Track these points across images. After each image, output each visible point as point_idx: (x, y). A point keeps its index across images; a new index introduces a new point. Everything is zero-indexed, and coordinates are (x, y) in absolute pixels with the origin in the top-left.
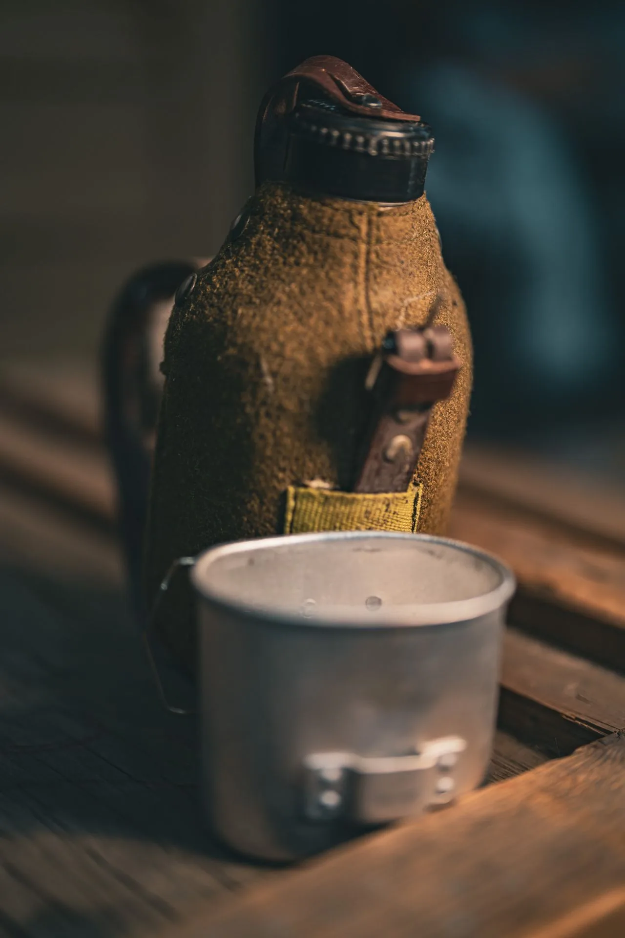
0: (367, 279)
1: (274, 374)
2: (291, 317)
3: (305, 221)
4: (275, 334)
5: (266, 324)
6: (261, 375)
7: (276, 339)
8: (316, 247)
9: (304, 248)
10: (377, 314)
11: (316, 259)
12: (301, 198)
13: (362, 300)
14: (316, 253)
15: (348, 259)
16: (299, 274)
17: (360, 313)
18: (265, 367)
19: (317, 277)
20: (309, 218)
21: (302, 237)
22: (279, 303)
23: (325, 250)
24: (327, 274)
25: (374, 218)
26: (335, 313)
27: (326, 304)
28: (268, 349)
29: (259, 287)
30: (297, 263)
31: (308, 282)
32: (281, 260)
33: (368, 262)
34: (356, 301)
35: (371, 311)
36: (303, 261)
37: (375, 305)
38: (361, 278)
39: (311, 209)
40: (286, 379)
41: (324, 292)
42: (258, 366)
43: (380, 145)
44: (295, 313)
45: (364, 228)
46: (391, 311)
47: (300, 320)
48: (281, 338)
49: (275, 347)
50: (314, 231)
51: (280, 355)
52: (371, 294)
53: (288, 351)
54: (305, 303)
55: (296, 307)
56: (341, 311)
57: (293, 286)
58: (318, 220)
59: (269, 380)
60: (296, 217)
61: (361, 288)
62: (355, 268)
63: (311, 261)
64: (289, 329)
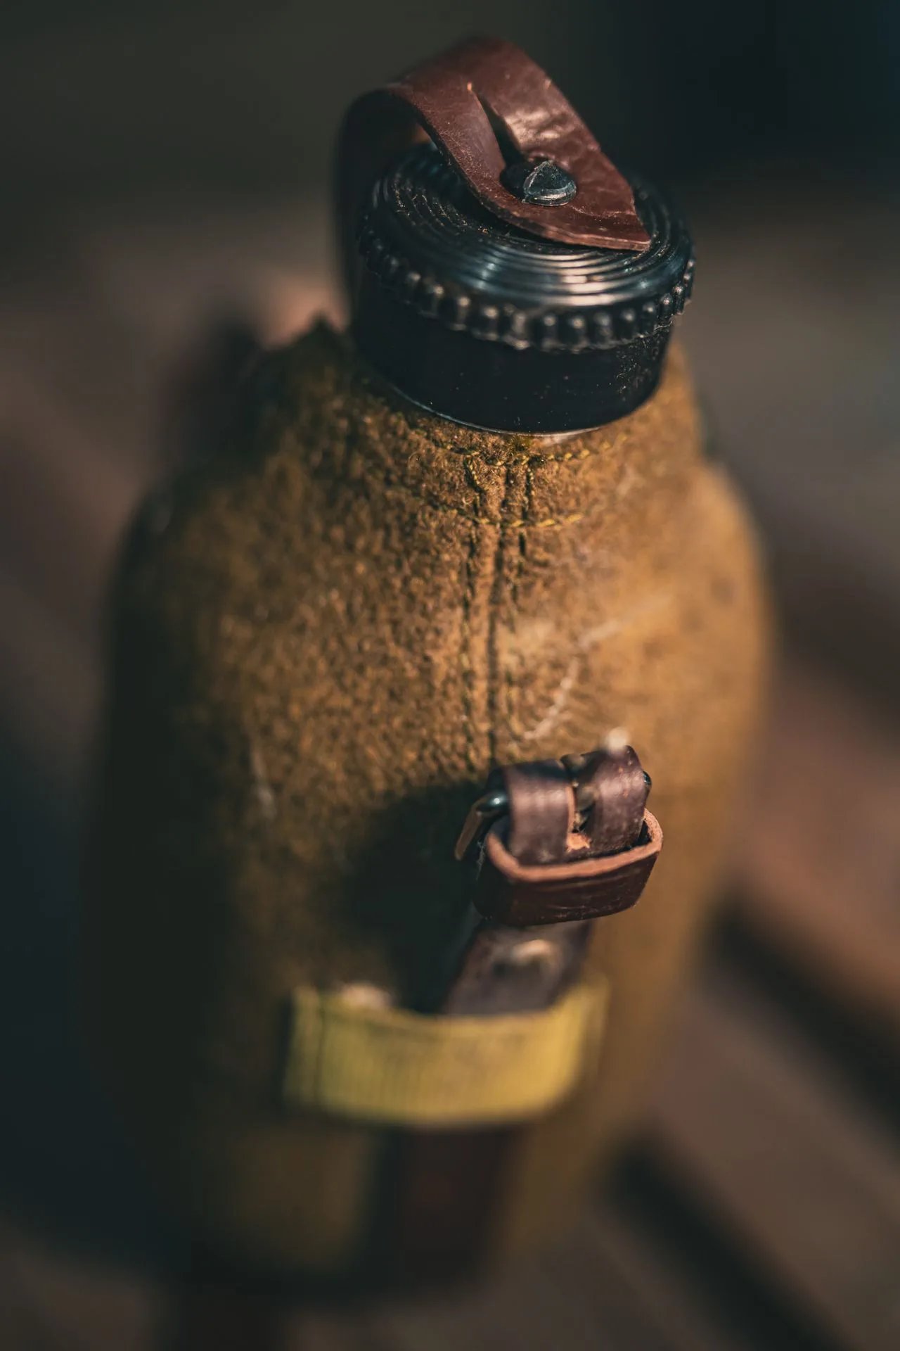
0: (495, 600)
1: (277, 788)
2: (322, 666)
3: (372, 455)
4: (285, 700)
5: (268, 673)
6: (250, 781)
7: (283, 713)
8: (390, 517)
9: (364, 516)
10: (510, 681)
11: (386, 545)
12: (370, 398)
13: (479, 645)
14: (387, 529)
15: (453, 555)
16: (350, 569)
17: (468, 676)
18: (259, 766)
19: (386, 585)
20: (381, 448)
21: (362, 489)
22: (301, 628)
23: (409, 526)
24: (406, 581)
25: (520, 471)
26: (412, 673)
27: (397, 652)
28: (266, 731)
29: (271, 580)
30: (350, 547)
31: (367, 595)
32: (318, 526)
33: (499, 562)
34: (465, 647)
35: (493, 676)
36: (361, 543)
37: (507, 660)
38: (482, 598)
39: (386, 428)
40: (298, 801)
41: (395, 624)
42: (245, 762)
43: (536, 330)
44: (332, 662)
45: (495, 491)
46: (544, 671)
47: (339, 676)
48: (295, 710)
49: (281, 731)
50: (388, 483)
51: (290, 748)
52: (501, 630)
53: (307, 743)
54: (352, 641)
55: (333, 645)
56: (426, 669)
57: (335, 595)
58: (400, 457)
59: (266, 795)
60: (355, 439)
61: (481, 621)
62: (469, 575)
63: (377, 549)
64: (316, 693)
